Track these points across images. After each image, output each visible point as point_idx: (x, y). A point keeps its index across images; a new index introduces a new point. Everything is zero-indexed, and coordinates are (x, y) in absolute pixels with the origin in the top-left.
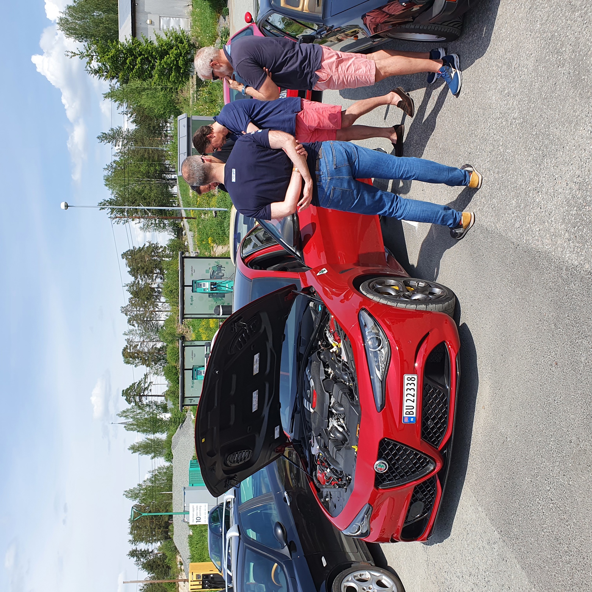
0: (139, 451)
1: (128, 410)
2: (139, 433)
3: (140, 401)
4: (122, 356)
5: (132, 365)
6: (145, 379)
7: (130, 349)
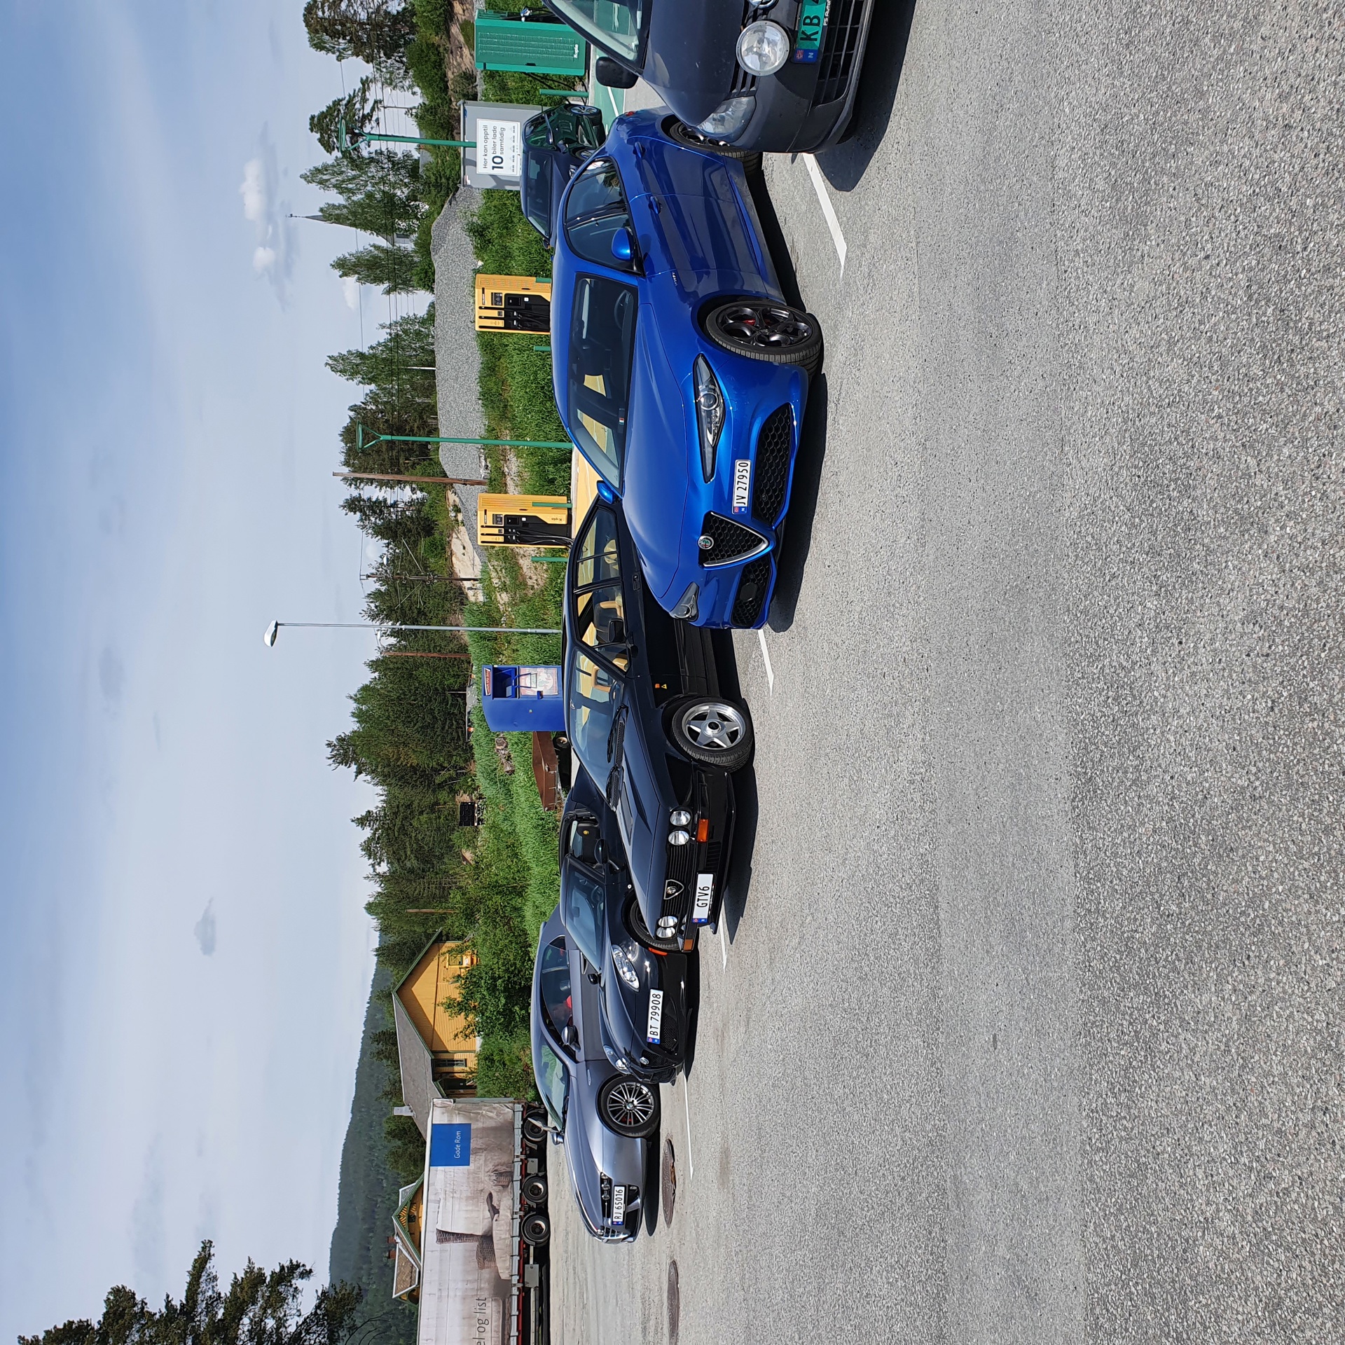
0: (357, 273)
1: (325, 168)
4: (304, 24)
5: (330, 54)
6: (364, 92)
7: (324, 13)
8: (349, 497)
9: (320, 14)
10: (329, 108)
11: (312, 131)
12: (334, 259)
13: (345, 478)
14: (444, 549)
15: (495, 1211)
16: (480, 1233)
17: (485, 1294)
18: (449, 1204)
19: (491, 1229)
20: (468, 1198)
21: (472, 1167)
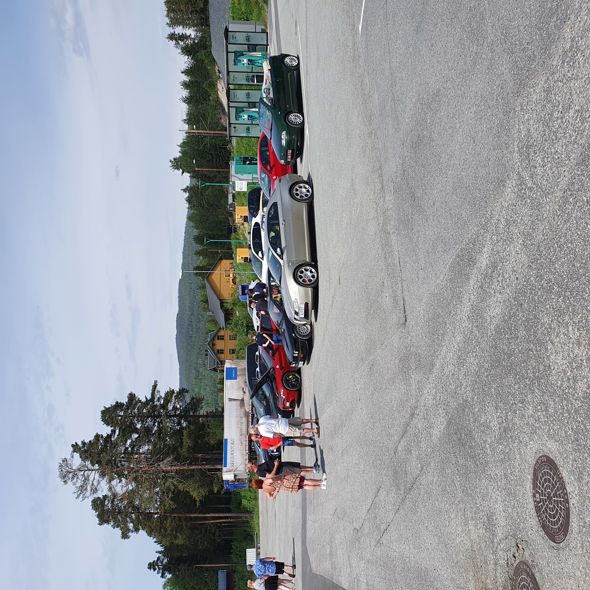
8: (170, 33)
13: (167, 24)
14: (214, 86)
15: (244, 393)
16: (241, 399)
17: (242, 416)
18: (232, 391)
19: (243, 398)
20: (237, 389)
21: (238, 380)
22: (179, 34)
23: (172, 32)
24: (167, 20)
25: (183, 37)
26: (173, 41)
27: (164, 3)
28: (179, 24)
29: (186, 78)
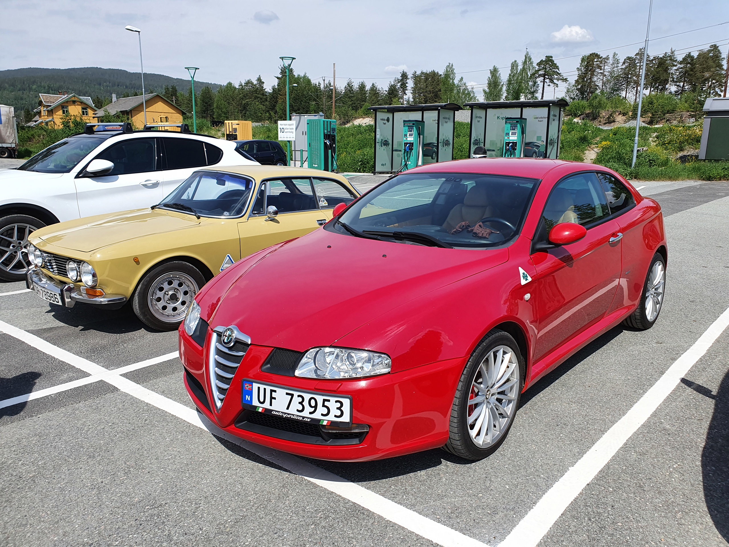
0: (492, 77)
1: (532, 63)
2: (508, 75)
3: (540, 76)
4: (591, 53)
5: (580, 65)
6: (561, 79)
7: (597, 62)
8: (407, 74)
9: (596, 60)
10: (556, 64)
11: (546, 57)
12: (497, 66)
13: (416, 72)
22: (407, 83)
23: (409, 77)
24: (418, 73)
25: (404, 86)
26: (401, 77)
27: (434, 71)
28: (415, 84)
29: (368, 87)
